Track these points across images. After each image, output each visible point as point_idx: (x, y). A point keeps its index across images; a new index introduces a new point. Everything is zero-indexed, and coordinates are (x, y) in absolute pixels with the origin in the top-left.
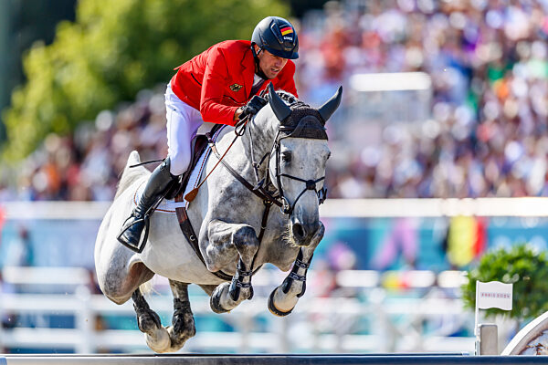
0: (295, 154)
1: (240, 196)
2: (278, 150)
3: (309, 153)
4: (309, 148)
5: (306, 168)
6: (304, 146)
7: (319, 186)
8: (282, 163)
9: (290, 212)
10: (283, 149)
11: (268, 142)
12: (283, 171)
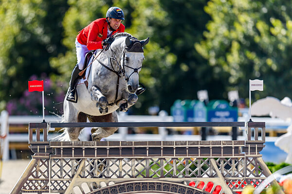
0: (131, 58)
1: (105, 75)
2: (124, 56)
3: (136, 58)
4: (136, 56)
5: (134, 64)
6: (134, 55)
7: (139, 71)
8: (125, 61)
9: (127, 80)
10: (126, 56)
11: (120, 52)
12: (125, 64)
